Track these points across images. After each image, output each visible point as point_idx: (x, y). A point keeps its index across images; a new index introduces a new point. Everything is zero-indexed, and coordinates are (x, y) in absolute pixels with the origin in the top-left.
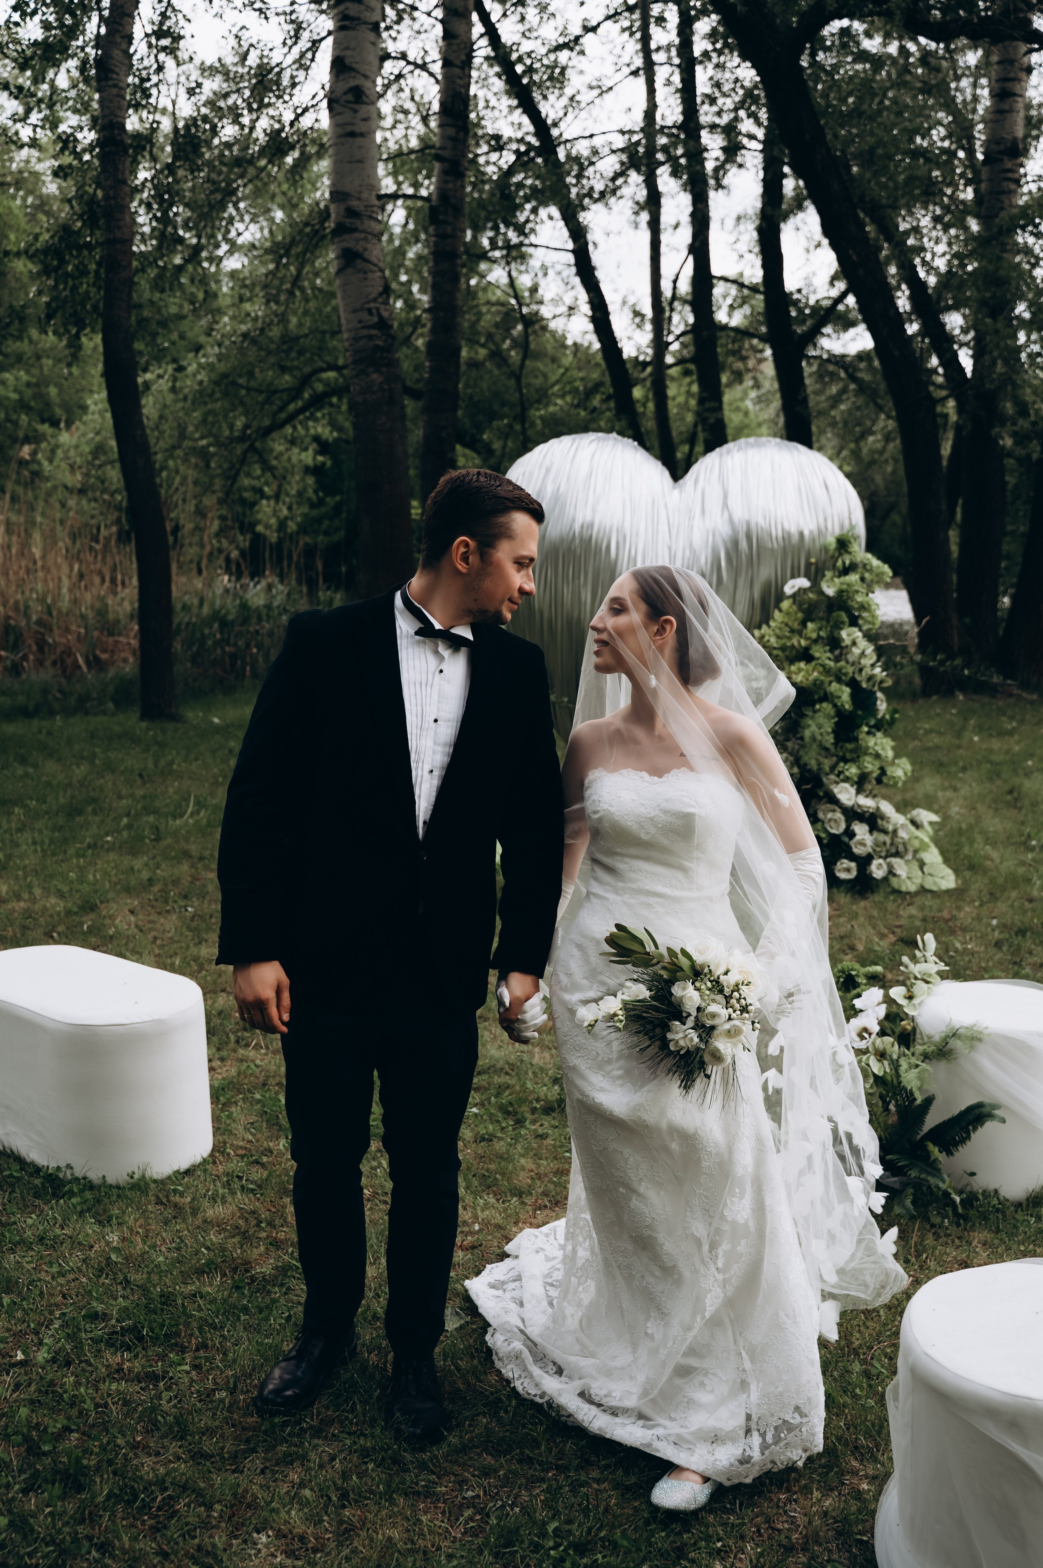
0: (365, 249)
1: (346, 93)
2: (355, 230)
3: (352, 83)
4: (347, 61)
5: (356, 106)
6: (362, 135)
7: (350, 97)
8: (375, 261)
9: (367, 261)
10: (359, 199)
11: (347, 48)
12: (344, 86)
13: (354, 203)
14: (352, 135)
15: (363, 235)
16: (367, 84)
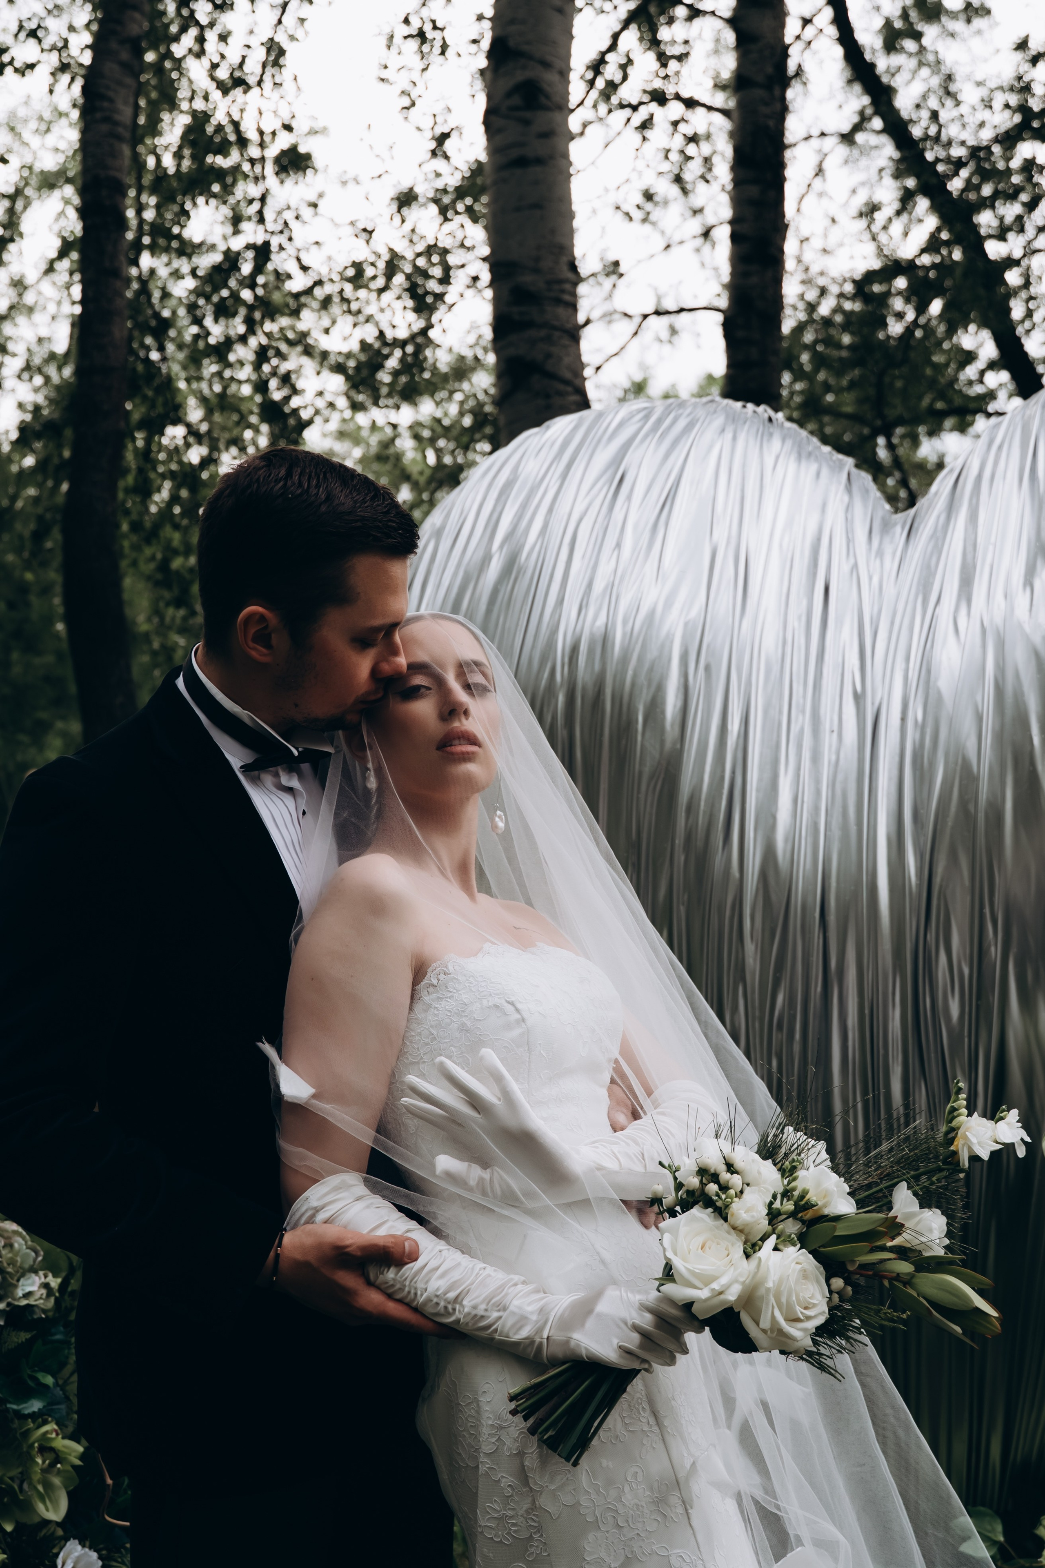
0: (549, 356)
1: (509, 95)
2: (529, 324)
3: (520, 76)
4: (511, 43)
5: (527, 115)
6: (539, 161)
7: (516, 100)
8: (568, 375)
9: (553, 376)
10: (537, 271)
11: (512, 22)
12: (507, 83)
13: (527, 279)
14: (522, 162)
15: (543, 333)
16: (551, 77)
